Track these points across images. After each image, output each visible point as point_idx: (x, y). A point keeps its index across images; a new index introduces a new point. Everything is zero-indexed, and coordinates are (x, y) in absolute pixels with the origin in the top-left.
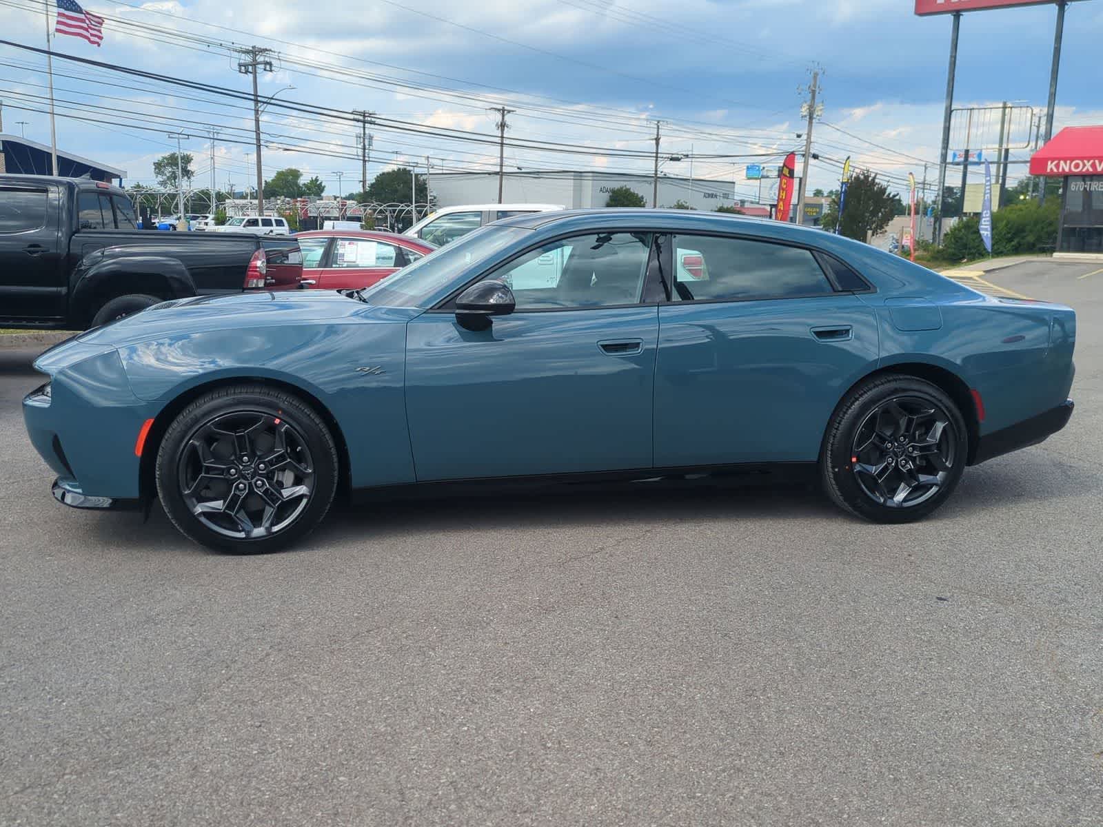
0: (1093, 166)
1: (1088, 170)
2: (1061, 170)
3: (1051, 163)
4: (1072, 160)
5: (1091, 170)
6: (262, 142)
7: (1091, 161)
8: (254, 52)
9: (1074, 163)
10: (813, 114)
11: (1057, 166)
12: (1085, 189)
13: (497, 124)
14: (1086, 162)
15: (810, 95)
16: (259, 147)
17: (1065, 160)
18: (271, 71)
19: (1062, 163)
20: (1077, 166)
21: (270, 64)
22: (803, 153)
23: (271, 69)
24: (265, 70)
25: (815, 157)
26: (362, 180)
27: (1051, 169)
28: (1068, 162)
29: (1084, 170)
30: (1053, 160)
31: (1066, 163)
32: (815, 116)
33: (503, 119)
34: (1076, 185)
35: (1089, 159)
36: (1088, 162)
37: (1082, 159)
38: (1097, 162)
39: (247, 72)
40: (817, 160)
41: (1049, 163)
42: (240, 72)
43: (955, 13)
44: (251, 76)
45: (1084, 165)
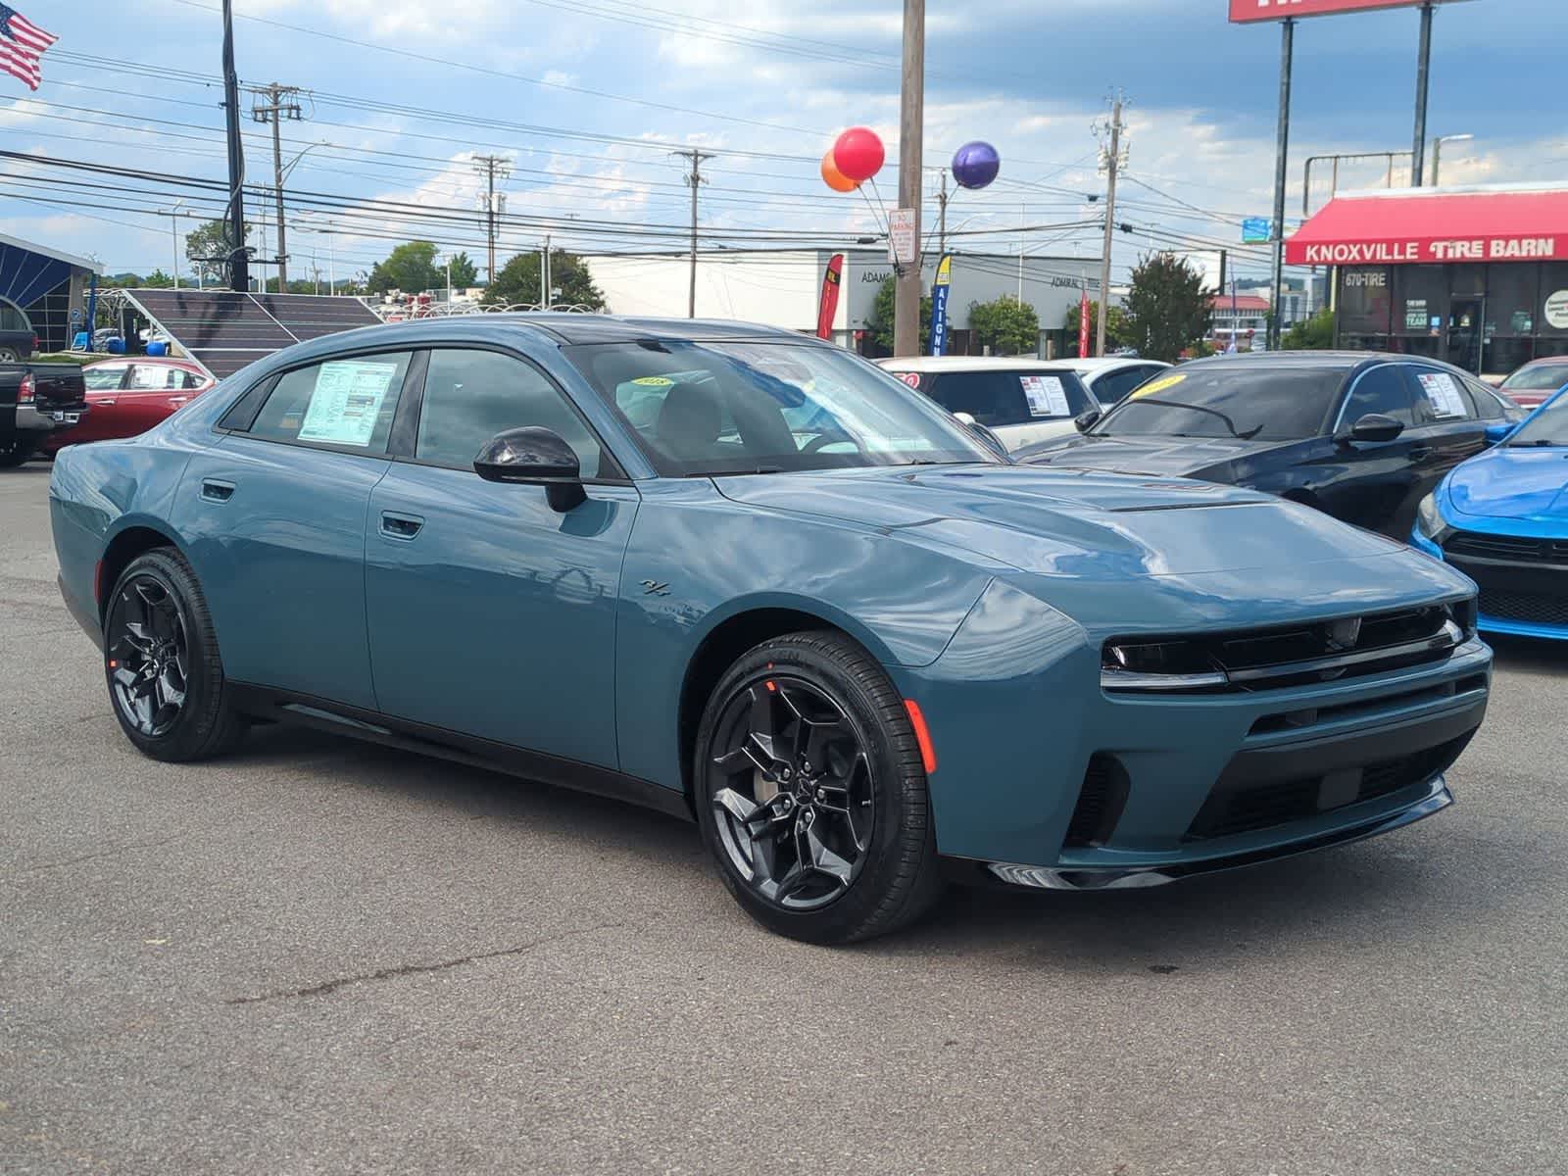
0: (1361, 252)
1: (1354, 258)
2: (1322, 258)
3: (1312, 248)
4: (1336, 243)
5: (1358, 258)
6: (286, 222)
7: (1358, 246)
8: (275, 92)
9: (1338, 248)
10: (1115, 165)
11: (1318, 252)
12: (1363, 283)
13: (685, 177)
14: (1351, 246)
15: (1110, 137)
16: (282, 228)
17: (1327, 244)
18: (299, 118)
19: (1324, 249)
20: (1341, 253)
21: (298, 108)
22: (1103, 224)
23: (298, 114)
24: (289, 117)
25: (1126, 229)
26: (488, 266)
27: (1312, 257)
28: (1331, 247)
29: (1351, 258)
30: (1313, 244)
31: (1328, 248)
32: (1117, 168)
33: (695, 167)
34: (1352, 278)
35: (1355, 242)
36: (1355, 246)
37: (1347, 243)
38: (1365, 247)
39: (265, 120)
40: (1128, 234)
41: (1309, 247)
42: (255, 120)
43: (1285, 20)
44: (270, 126)
45: (1350, 252)
